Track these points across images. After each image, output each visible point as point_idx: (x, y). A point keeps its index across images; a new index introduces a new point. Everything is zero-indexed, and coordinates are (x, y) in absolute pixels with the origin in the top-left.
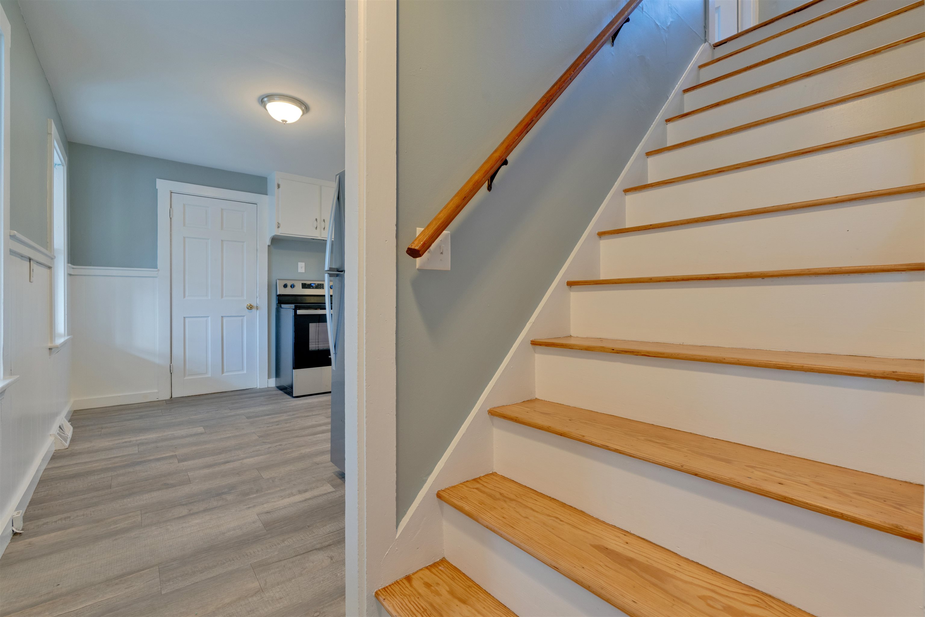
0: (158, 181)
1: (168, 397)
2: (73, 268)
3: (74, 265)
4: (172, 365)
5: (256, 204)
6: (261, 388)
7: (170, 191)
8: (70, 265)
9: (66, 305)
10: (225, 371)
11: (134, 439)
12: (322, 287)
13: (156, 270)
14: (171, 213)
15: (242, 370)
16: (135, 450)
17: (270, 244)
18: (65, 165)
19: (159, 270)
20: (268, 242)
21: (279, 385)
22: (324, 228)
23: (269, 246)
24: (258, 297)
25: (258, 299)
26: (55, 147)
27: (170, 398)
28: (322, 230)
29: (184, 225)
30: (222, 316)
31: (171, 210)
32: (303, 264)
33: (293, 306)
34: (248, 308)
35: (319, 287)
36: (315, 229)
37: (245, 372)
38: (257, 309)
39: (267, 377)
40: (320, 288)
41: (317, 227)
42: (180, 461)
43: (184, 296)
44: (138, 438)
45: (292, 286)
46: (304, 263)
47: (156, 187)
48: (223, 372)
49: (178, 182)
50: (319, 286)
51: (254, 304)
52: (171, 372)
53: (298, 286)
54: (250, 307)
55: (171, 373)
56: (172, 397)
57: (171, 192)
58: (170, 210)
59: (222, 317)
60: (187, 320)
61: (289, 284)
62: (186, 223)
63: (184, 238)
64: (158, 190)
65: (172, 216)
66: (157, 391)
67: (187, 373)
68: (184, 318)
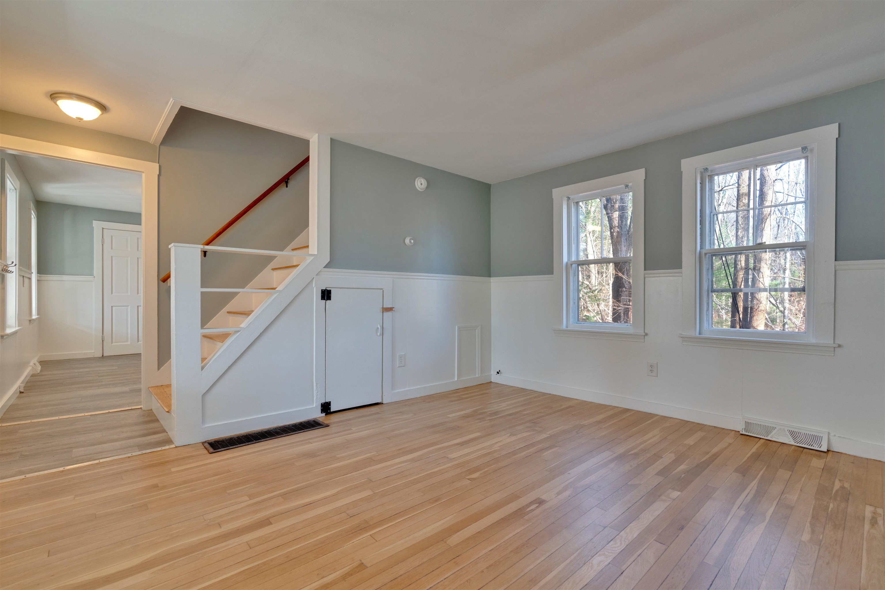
0: (94, 222)
1: (101, 356)
2: (40, 276)
3: (40, 274)
4: (104, 335)
8: (38, 275)
9: (36, 298)
10: (140, 340)
11: (76, 371)
13: (93, 277)
16: (77, 374)
18: (36, 218)
19: (94, 277)
26: (32, 214)
29: (112, 248)
30: (138, 305)
42: (99, 377)
43: (112, 293)
44: (79, 371)
47: (93, 226)
48: (138, 342)
49: (108, 222)
52: (103, 341)
56: (103, 356)
57: (103, 229)
58: (102, 240)
60: (114, 308)
62: (113, 247)
63: (112, 257)
64: (94, 228)
65: (104, 243)
66: (93, 351)
67: (114, 341)
68: (112, 307)
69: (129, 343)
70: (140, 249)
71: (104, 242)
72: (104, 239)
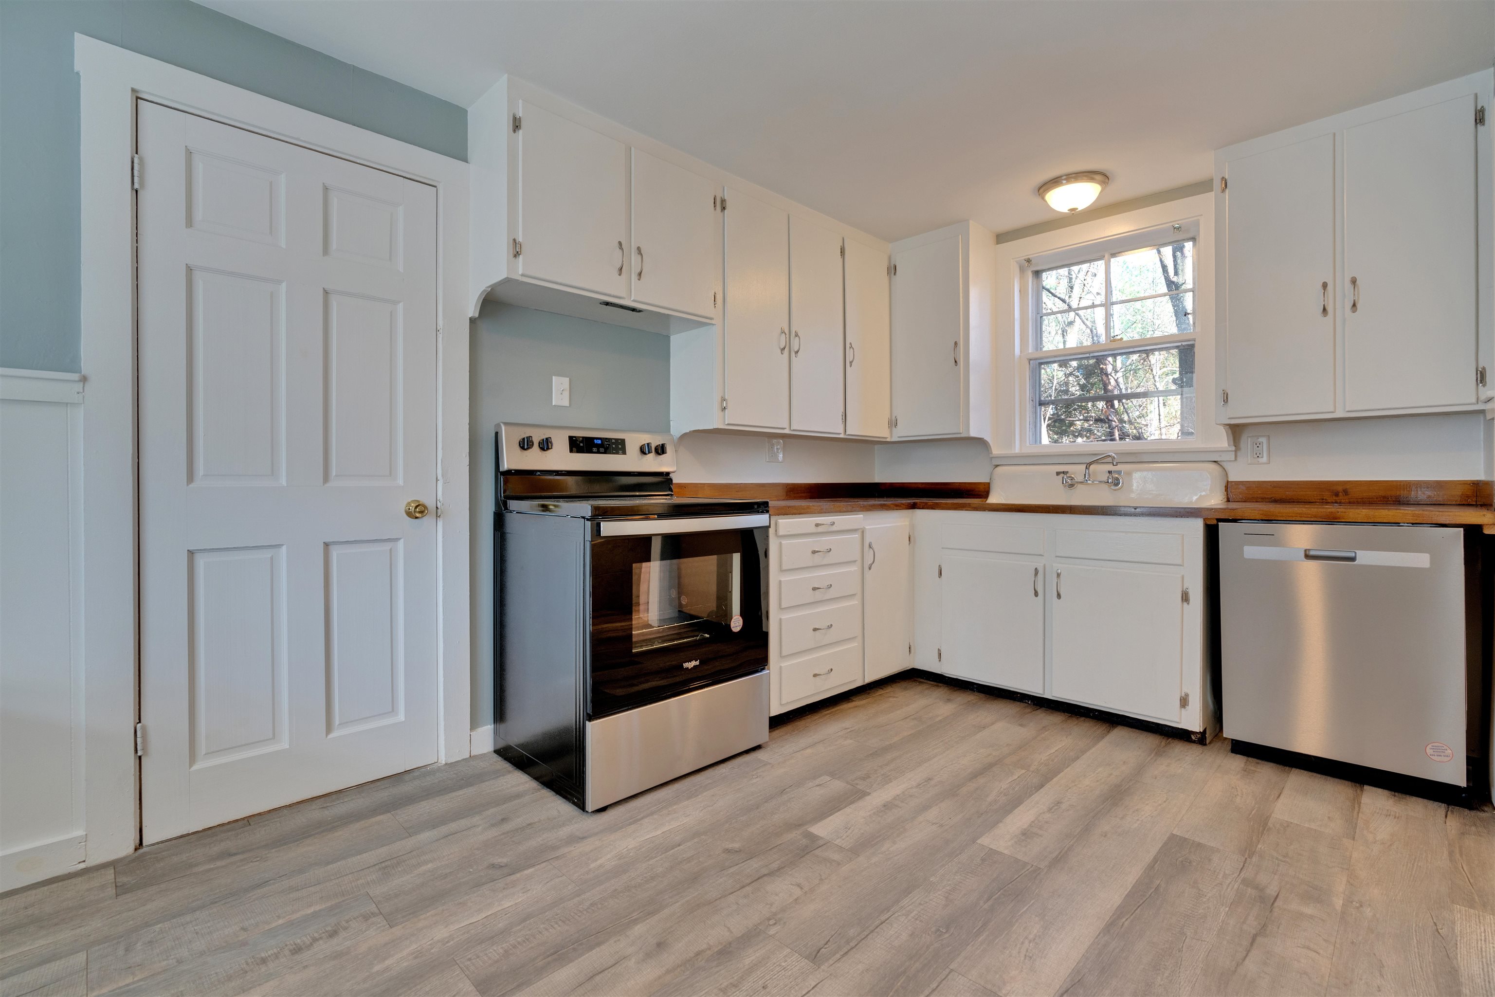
0: (81, 41)
1: (125, 847)
4: (144, 729)
5: (435, 187)
6: (450, 761)
7: (133, 90)
10: (337, 723)
12: (620, 449)
13: (75, 376)
14: (136, 173)
15: (393, 711)
17: (477, 315)
19: (84, 379)
20: (472, 309)
21: (501, 744)
22: (640, 274)
23: (472, 321)
24: (440, 477)
25: (440, 484)
27: (136, 849)
28: (634, 277)
29: (189, 222)
30: (327, 540)
31: (136, 161)
32: (566, 381)
33: (585, 508)
34: (409, 514)
35: (614, 449)
36: (616, 273)
37: (401, 717)
38: (437, 516)
39: (469, 728)
40: (617, 453)
41: (621, 269)
43: (190, 477)
45: (546, 445)
46: (568, 379)
47: (73, 69)
48: (330, 728)
49: (166, 63)
50: (614, 446)
51: (430, 503)
52: (139, 753)
53: (561, 444)
54: (418, 511)
55: (140, 757)
56: (139, 847)
57: (137, 98)
58: (133, 162)
59: (326, 545)
60: (201, 562)
61: (537, 436)
62: (199, 214)
63: (189, 270)
64: (82, 78)
65: (142, 183)
66: (80, 832)
67: (202, 746)
68: (191, 553)
69: (284, 744)
70: (334, 245)
71: (141, 177)
72: (141, 160)
